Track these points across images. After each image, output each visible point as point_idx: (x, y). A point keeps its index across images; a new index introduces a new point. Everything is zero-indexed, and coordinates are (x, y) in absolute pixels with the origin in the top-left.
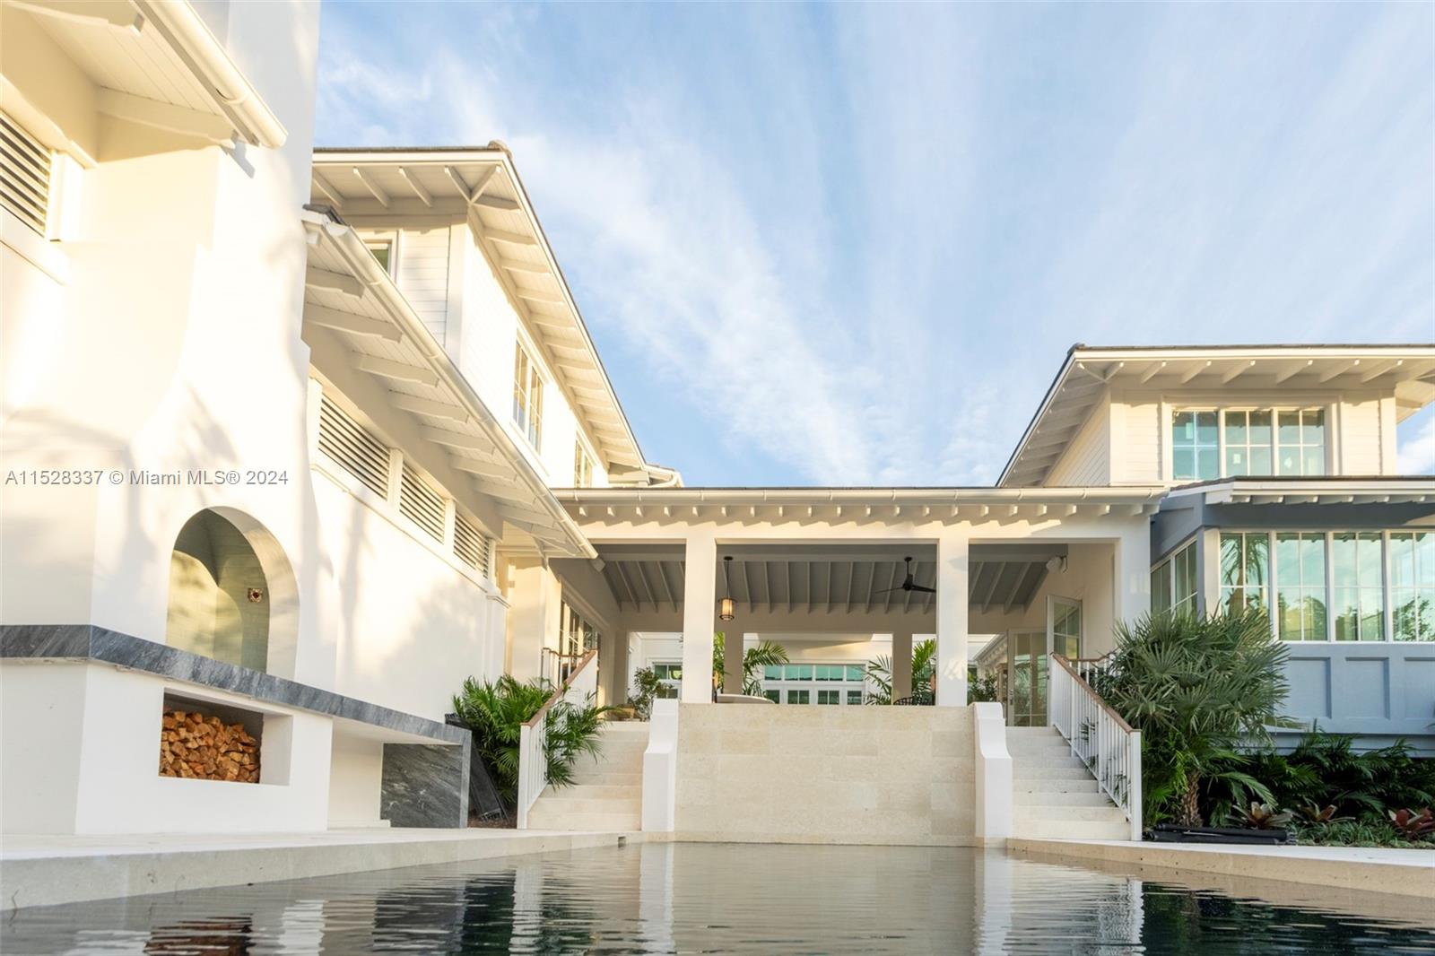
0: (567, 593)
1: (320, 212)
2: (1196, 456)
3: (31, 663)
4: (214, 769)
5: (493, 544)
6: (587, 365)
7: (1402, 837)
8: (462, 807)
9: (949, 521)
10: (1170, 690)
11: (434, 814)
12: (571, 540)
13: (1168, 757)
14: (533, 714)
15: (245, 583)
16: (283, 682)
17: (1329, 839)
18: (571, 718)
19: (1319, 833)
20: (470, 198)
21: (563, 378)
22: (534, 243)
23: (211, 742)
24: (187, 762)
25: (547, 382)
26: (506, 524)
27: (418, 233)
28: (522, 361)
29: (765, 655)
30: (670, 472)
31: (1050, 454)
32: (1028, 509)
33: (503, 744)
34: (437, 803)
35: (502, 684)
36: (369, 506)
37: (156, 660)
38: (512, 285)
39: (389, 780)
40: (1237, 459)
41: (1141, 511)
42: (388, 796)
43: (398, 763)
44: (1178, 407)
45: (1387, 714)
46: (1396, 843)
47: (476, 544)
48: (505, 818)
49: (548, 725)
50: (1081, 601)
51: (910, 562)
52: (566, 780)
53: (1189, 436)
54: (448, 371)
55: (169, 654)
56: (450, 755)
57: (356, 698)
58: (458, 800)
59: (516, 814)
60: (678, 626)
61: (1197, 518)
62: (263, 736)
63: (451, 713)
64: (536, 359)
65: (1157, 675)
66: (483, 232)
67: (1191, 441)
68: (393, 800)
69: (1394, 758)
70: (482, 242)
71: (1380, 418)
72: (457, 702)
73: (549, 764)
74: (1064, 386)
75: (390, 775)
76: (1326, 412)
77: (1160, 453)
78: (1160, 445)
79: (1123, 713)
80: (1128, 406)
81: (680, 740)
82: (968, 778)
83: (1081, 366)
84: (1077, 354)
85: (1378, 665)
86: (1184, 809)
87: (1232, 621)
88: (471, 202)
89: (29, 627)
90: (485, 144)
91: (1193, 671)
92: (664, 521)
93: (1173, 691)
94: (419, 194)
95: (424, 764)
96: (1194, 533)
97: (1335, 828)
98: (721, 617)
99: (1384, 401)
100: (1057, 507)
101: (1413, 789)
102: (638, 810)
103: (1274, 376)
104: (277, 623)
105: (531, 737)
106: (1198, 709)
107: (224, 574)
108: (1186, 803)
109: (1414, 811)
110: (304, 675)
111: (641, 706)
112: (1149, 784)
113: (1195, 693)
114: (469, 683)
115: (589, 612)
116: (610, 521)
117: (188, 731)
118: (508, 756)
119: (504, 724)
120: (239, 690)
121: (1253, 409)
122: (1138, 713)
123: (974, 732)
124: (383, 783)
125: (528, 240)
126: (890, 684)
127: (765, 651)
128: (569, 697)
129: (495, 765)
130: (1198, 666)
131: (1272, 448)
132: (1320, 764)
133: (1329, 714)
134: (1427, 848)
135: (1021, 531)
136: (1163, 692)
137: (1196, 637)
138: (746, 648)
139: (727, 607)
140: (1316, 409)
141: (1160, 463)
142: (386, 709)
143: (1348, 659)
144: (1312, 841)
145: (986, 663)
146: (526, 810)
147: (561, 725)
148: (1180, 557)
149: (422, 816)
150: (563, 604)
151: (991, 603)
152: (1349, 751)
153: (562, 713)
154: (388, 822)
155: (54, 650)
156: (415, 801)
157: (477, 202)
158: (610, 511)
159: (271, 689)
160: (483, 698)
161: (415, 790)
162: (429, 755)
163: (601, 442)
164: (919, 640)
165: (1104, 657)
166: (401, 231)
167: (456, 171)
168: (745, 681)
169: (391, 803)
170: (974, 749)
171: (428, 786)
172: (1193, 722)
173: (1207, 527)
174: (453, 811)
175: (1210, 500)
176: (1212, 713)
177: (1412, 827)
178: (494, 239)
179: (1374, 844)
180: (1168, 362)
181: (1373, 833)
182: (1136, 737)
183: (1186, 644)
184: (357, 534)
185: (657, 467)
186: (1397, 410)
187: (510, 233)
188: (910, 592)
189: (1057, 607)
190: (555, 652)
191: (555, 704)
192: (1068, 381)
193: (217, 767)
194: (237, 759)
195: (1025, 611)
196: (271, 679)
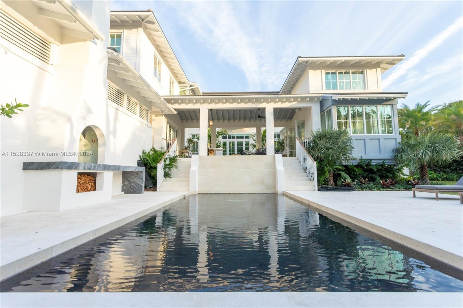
0: (168, 121)
1: (111, 49)
2: (331, 83)
3: (49, 170)
4: (86, 188)
5: (149, 112)
6: (173, 59)
7: (383, 188)
8: (143, 188)
9: (268, 102)
10: (324, 150)
11: (136, 190)
12: (169, 109)
13: (323, 168)
14: (160, 159)
15: (91, 138)
16: (102, 165)
17: (365, 189)
18: (170, 159)
19: (362, 187)
20: (143, 22)
21: (166, 62)
22: (159, 32)
23: (85, 181)
24: (80, 187)
25: (162, 63)
26: (152, 106)
27: (129, 30)
28: (156, 58)
29: (222, 133)
30: (196, 84)
31: (292, 87)
32: (288, 100)
33: (153, 168)
34: (136, 186)
35: (152, 150)
36: (119, 110)
37: (76, 166)
38: (153, 41)
39: (124, 181)
40: (342, 84)
41: (317, 100)
42: (124, 185)
43: (126, 177)
44: (326, 71)
45: (380, 154)
46: (381, 189)
47: (144, 113)
48: (153, 188)
49: (164, 162)
50: (304, 121)
51: (260, 110)
52: (169, 177)
53: (329, 78)
54: (140, 78)
55: (79, 164)
56: (140, 174)
57: (118, 165)
58: (142, 186)
59: (156, 187)
60: (198, 127)
61: (330, 103)
62: (97, 178)
63: (139, 160)
64: (159, 58)
65: (321, 146)
66: (146, 29)
67: (330, 79)
68: (125, 186)
69: (382, 165)
70: (145, 31)
71: (377, 73)
72: (140, 157)
73: (165, 173)
74: (297, 66)
75: (124, 180)
76: (363, 72)
77: (322, 83)
78: (322, 81)
79: (312, 156)
80: (313, 71)
81: (199, 166)
82: (274, 175)
83: (300, 62)
84: (299, 59)
85: (377, 140)
86: (329, 181)
87: (339, 132)
88: (143, 23)
89: (49, 162)
90: (147, 10)
91: (329, 145)
92: (194, 103)
93: (324, 151)
94: (128, 20)
95: (133, 177)
96: (330, 106)
97: (366, 186)
98: (210, 126)
99: (377, 69)
100: (295, 99)
101: (388, 173)
102: (188, 185)
103: (350, 62)
104: (100, 150)
105: (160, 166)
106: (331, 155)
107: (86, 136)
108: (330, 179)
109: (388, 179)
110: (107, 162)
111: (188, 149)
112: (319, 175)
113: (330, 151)
114: (143, 151)
115: (174, 125)
116: (180, 104)
117: (80, 180)
118: (154, 171)
119: (153, 162)
120: (93, 169)
121: (345, 71)
122: (316, 156)
123: (275, 162)
124: (122, 182)
125: (158, 31)
126: (256, 140)
127: (222, 132)
128: (169, 153)
129: (151, 174)
130: (330, 144)
131: (350, 81)
132: (363, 168)
133: (366, 154)
134: (389, 190)
135: (287, 105)
136: (322, 151)
137: (329, 136)
138: (217, 131)
139: (211, 123)
140: (361, 71)
141: (322, 85)
142: (125, 166)
143: (370, 139)
144: (360, 189)
145: (282, 133)
146: (159, 186)
147: (168, 162)
148: (327, 111)
149: (133, 190)
150: (167, 124)
151: (282, 119)
152: (371, 163)
153: (168, 158)
154: (123, 192)
155: (55, 168)
156: (131, 187)
157: (145, 22)
158: (180, 101)
159: (100, 167)
160: (148, 156)
161: (130, 183)
162: (134, 174)
163: (176, 76)
164: (263, 129)
165: (309, 138)
166: (125, 30)
167: (139, 16)
168: (217, 140)
169: (124, 187)
170: (275, 166)
171: (134, 182)
172: (330, 158)
173: (333, 105)
174: (141, 189)
175: (333, 98)
176: (335, 155)
177: (385, 185)
178: (149, 31)
179: (375, 189)
180: (322, 61)
181: (376, 187)
182: (315, 163)
183: (327, 138)
184: (116, 118)
185: (192, 82)
186: (381, 71)
187: (153, 29)
188: (260, 118)
189: (298, 122)
190: (165, 139)
191: (166, 156)
192: (298, 65)
193: (86, 187)
194: (90, 184)
195: (291, 121)
196: (100, 165)
